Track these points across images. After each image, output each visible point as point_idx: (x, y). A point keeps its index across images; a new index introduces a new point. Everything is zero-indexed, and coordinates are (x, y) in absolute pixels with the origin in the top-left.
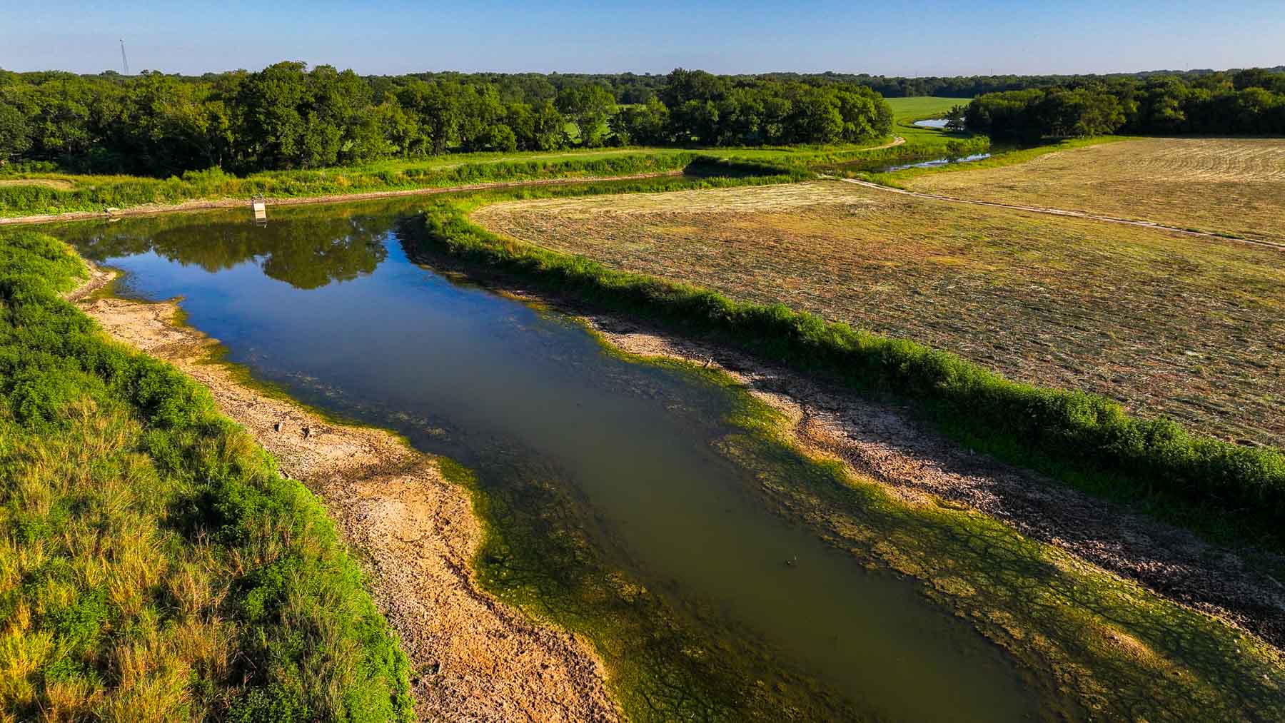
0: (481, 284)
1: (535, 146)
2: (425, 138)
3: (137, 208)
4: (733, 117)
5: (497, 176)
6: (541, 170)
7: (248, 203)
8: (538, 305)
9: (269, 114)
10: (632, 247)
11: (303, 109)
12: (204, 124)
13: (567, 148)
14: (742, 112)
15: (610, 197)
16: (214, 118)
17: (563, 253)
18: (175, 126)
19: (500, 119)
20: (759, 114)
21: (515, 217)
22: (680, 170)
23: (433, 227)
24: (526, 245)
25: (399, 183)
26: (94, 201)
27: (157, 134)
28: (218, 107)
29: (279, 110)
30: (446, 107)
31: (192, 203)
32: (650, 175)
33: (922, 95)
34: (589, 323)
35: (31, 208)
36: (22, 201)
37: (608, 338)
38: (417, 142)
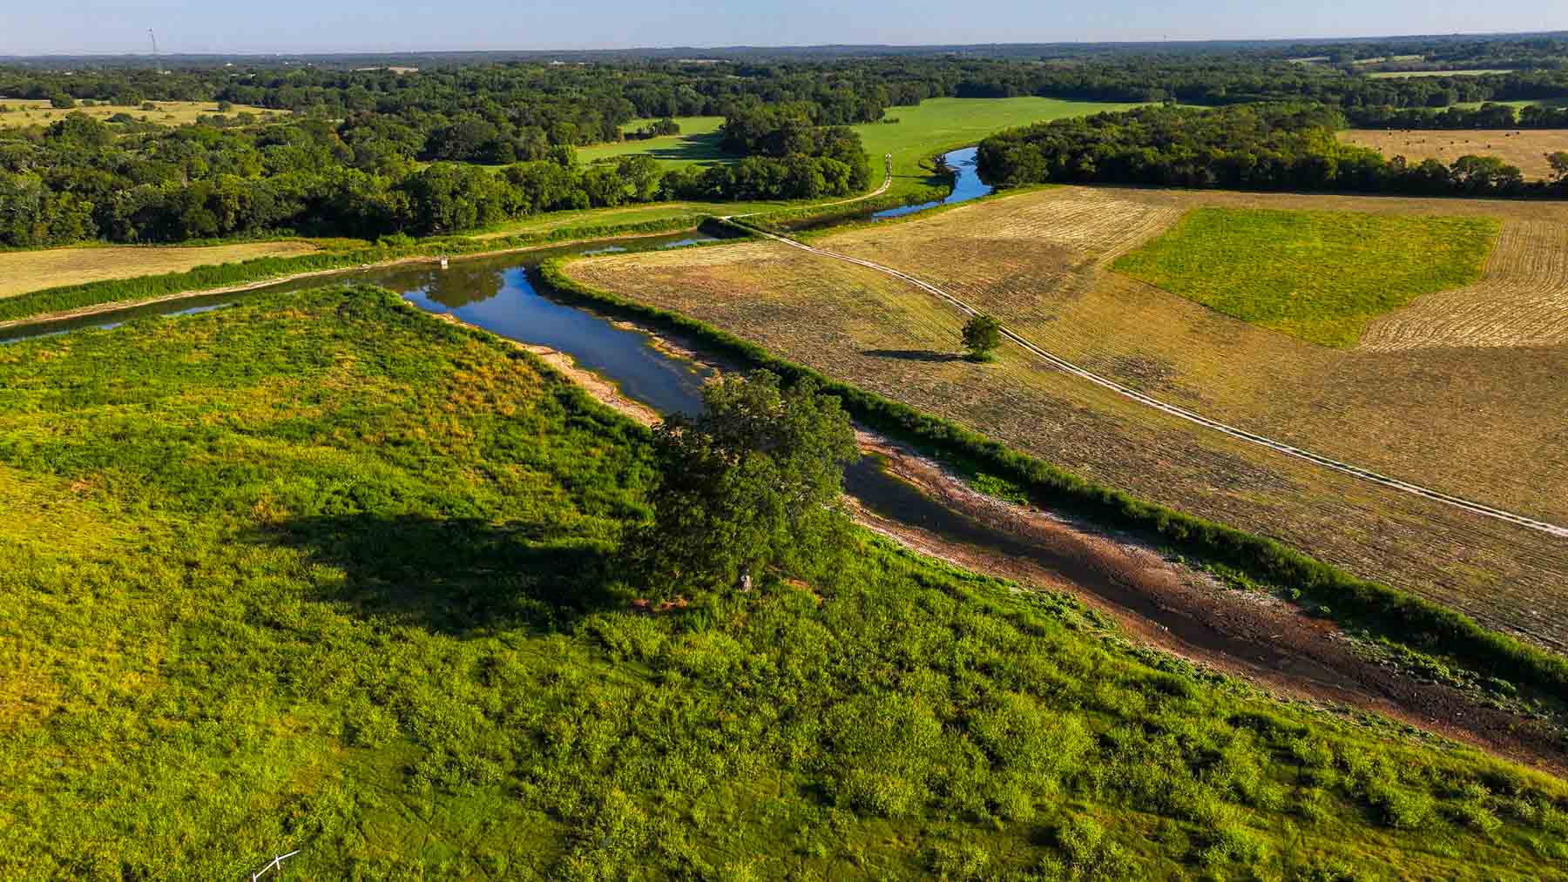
0: (570, 305)
1: (603, 204)
2: (527, 204)
3: (377, 264)
4: (745, 181)
5: (576, 236)
6: (604, 231)
7: (438, 259)
8: (592, 313)
9: (434, 201)
10: (636, 287)
11: (454, 194)
12: (393, 206)
13: (627, 203)
14: (752, 176)
15: (638, 254)
16: (399, 202)
17: (605, 290)
18: (374, 207)
19: (577, 185)
20: (764, 178)
21: (586, 269)
22: (695, 227)
23: (545, 278)
24: (588, 286)
25: (518, 244)
26: (354, 260)
27: (363, 212)
28: (400, 194)
29: (440, 197)
30: (540, 181)
31: (403, 260)
32: (676, 231)
33: (1025, 95)
34: (610, 318)
35: (324, 267)
36: (320, 262)
37: (615, 323)
38: (520, 208)
